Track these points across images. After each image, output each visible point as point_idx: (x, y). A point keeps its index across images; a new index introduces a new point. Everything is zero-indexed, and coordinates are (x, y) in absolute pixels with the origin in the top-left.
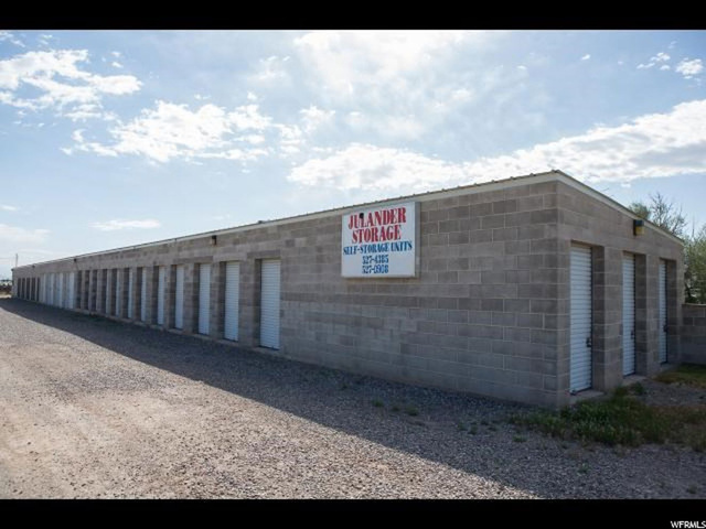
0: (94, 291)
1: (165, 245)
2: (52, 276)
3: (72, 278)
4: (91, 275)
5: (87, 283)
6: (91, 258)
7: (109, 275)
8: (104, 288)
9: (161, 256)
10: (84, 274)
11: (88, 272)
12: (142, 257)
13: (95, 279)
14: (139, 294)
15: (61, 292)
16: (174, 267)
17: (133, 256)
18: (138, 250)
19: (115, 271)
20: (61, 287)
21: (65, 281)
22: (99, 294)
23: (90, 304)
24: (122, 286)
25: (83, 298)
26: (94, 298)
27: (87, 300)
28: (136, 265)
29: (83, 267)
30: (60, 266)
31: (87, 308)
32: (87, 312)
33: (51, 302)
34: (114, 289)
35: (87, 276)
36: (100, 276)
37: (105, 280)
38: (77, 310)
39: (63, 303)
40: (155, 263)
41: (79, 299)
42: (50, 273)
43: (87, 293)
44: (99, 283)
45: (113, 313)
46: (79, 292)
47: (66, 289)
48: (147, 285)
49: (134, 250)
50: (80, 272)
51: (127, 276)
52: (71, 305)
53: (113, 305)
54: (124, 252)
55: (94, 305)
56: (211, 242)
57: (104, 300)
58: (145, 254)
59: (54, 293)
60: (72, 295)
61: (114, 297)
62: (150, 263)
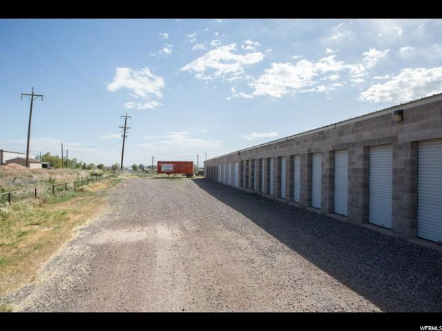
0: (253, 175)
1: (321, 133)
2: (225, 166)
3: (237, 165)
4: (250, 163)
5: (247, 169)
6: (250, 151)
7: (264, 163)
8: (261, 173)
9: (316, 143)
10: (245, 162)
11: (248, 161)
12: (295, 146)
13: (253, 166)
14: (292, 178)
15: (230, 175)
16: (333, 152)
17: (285, 146)
18: (290, 140)
19: (269, 160)
20: (230, 172)
21: (233, 168)
22: (256, 177)
23: (250, 185)
24: (276, 171)
25: (244, 180)
26: (253, 180)
27: (247, 182)
28: (290, 154)
29: (244, 158)
30: (229, 158)
31: (247, 187)
32: (248, 191)
33: (224, 182)
34: (268, 174)
35: (247, 164)
36: (256, 164)
37: (260, 167)
38: (241, 188)
39: (232, 183)
40: (309, 150)
41: (242, 181)
42: (224, 163)
43: (247, 177)
44: (256, 170)
45: (268, 193)
46: (242, 176)
47: (233, 174)
48: (301, 170)
49: (287, 141)
50: (242, 162)
51: (280, 164)
52: (237, 184)
53: (268, 186)
54: (276, 144)
55: (253, 186)
56: (397, 118)
57: (260, 182)
58: (298, 143)
59: (226, 176)
60: (237, 177)
61: (268, 180)
62: (305, 151)
